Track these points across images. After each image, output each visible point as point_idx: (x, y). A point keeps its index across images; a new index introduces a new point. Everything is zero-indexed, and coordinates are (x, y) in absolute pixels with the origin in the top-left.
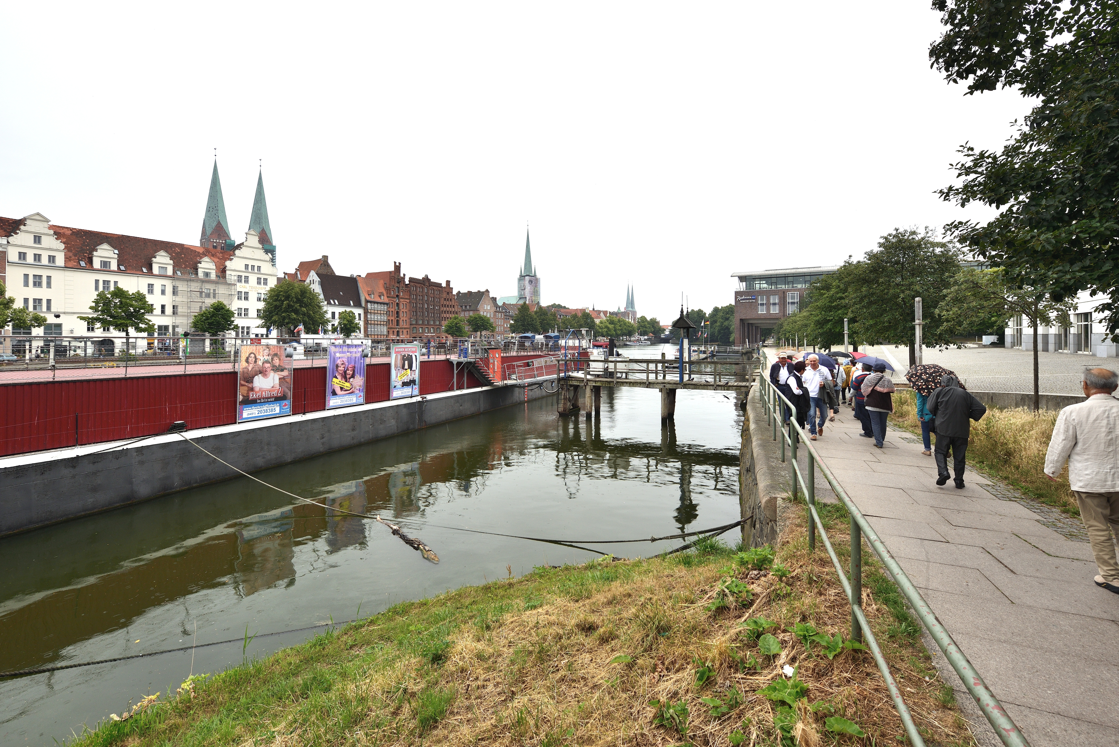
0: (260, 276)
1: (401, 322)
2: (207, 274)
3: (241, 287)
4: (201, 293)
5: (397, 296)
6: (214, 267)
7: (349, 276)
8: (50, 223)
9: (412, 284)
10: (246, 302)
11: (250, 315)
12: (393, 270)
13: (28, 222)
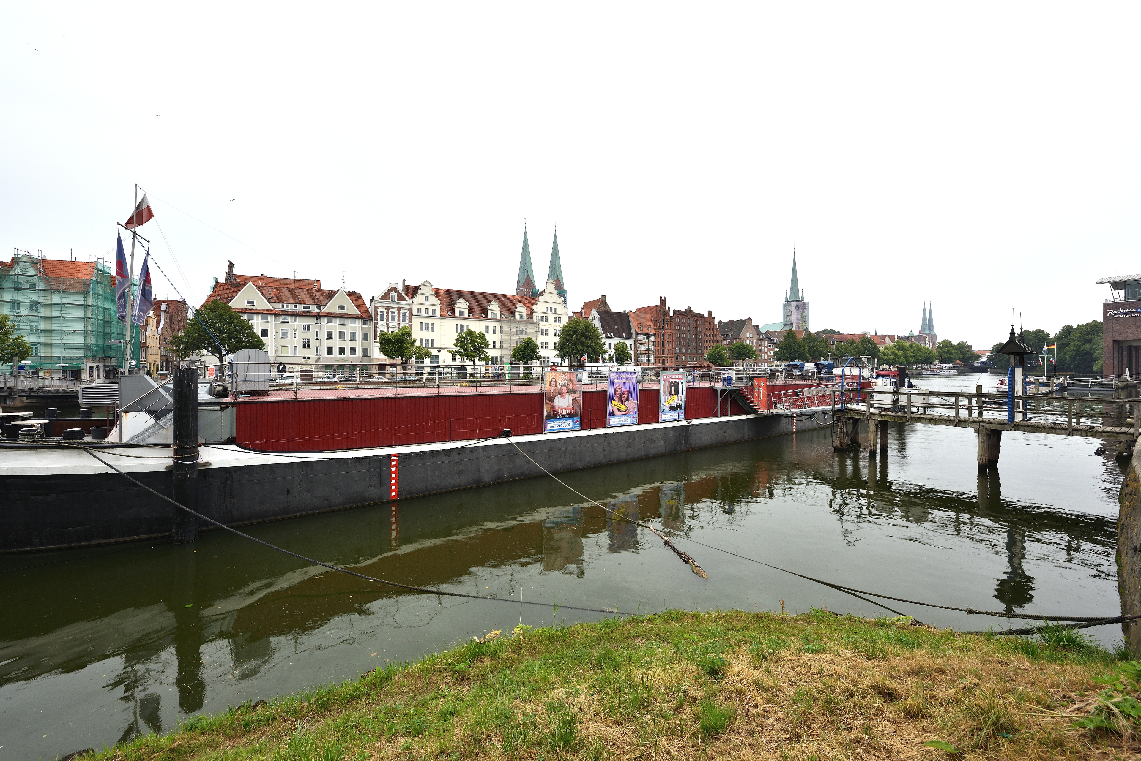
0: (556, 316)
1: (666, 351)
2: (521, 317)
3: (543, 325)
4: (517, 331)
5: (663, 327)
6: (526, 311)
7: (622, 312)
8: (433, 287)
9: (676, 316)
10: (547, 337)
11: (549, 348)
12: (659, 304)
13: (422, 287)
